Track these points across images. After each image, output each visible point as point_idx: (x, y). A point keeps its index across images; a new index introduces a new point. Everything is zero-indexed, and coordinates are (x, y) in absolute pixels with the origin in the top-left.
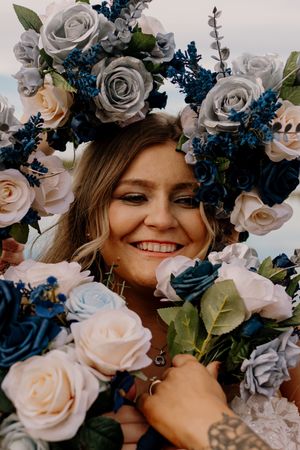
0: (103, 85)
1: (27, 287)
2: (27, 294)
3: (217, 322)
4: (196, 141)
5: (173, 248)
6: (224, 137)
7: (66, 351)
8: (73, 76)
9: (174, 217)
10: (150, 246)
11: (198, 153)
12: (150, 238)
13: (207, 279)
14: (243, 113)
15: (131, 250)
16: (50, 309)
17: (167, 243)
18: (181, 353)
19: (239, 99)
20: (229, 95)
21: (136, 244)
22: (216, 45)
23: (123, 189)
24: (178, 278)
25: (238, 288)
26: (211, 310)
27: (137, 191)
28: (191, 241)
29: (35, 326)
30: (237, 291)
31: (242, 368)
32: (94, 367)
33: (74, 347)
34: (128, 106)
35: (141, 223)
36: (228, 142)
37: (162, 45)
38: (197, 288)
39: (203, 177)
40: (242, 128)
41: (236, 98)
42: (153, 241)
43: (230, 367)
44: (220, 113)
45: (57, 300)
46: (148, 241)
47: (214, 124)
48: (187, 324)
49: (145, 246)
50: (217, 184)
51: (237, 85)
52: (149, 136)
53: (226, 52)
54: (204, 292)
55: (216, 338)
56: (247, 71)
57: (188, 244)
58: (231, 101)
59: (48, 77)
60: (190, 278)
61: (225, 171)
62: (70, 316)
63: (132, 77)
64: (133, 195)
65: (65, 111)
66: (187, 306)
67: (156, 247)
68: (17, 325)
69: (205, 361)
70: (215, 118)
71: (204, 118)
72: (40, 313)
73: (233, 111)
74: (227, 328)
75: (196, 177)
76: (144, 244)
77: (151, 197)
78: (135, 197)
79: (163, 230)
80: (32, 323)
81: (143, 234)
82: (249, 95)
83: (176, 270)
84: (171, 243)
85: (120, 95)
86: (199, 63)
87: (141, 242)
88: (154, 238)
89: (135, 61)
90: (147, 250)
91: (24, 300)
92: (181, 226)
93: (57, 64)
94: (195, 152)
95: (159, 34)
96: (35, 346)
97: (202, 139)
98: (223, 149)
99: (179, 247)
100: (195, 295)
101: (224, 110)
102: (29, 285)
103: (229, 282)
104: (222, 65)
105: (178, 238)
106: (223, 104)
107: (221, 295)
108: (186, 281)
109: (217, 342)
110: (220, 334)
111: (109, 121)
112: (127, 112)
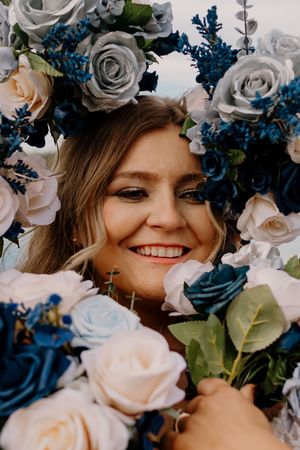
0: (91, 66)
1: (20, 308)
2: (22, 318)
3: (248, 336)
4: (206, 126)
5: (181, 252)
6: (241, 126)
7: (77, 388)
8: (57, 57)
9: (182, 215)
10: (154, 251)
11: (206, 142)
12: (154, 241)
13: (231, 286)
14: (268, 99)
15: (131, 256)
16: (55, 336)
17: (174, 246)
18: (206, 377)
19: (264, 83)
20: (252, 76)
21: (135, 249)
22: (242, 16)
23: (118, 183)
24: (193, 287)
25: (275, 295)
26: (241, 323)
27: (135, 185)
28: (200, 243)
29: (37, 360)
30: (273, 298)
31: (285, 391)
32: (113, 405)
33: (87, 382)
34: (121, 91)
35: (143, 223)
36: (245, 132)
37: (159, 17)
38: (222, 297)
39: (212, 170)
40: (263, 117)
41: (260, 81)
42: (157, 245)
43: (268, 390)
44: (238, 97)
45: (61, 323)
46: (150, 245)
47: (230, 109)
48: (214, 341)
49: (147, 251)
50: (227, 181)
51: (263, 65)
52: (147, 119)
53: (252, 25)
54: (231, 301)
55: (248, 357)
56: (275, 50)
57: (195, 247)
58: (254, 83)
59: (23, 59)
60: (210, 286)
61: (239, 166)
62: (76, 342)
63: (125, 56)
64: (131, 189)
65: (45, 99)
66: (213, 319)
67: (161, 252)
68: (13, 359)
69: (237, 384)
70: (231, 101)
71: (219, 100)
72: (41, 341)
73: (257, 94)
74: (262, 342)
75: (203, 169)
76: (147, 248)
77: (152, 192)
78: (134, 192)
79: (169, 232)
80: (31, 355)
81: (146, 237)
82: (276, 78)
83: (189, 278)
84: (178, 246)
85: (111, 77)
86: (218, 34)
87: (143, 246)
88: (160, 241)
89: (127, 36)
90: (150, 255)
91: (18, 325)
92: (189, 226)
93: (34, 42)
94: (203, 140)
95: (155, 4)
96: (42, 386)
97: (213, 126)
98: (238, 140)
99: (186, 251)
100: (220, 305)
101: (243, 94)
102: (22, 305)
103: (263, 288)
104: (246, 41)
105: (186, 240)
106: (243, 86)
107: (253, 304)
108: (205, 290)
109: (249, 361)
110: (253, 350)
111: (98, 109)
112: (120, 98)
